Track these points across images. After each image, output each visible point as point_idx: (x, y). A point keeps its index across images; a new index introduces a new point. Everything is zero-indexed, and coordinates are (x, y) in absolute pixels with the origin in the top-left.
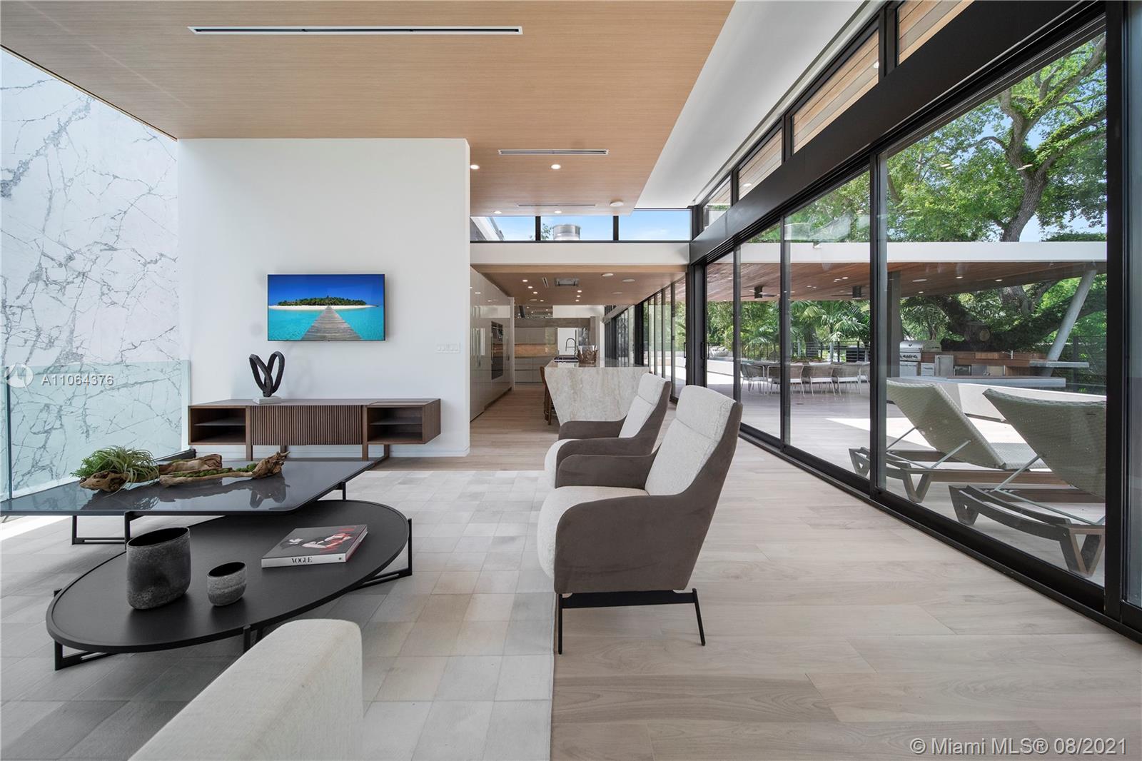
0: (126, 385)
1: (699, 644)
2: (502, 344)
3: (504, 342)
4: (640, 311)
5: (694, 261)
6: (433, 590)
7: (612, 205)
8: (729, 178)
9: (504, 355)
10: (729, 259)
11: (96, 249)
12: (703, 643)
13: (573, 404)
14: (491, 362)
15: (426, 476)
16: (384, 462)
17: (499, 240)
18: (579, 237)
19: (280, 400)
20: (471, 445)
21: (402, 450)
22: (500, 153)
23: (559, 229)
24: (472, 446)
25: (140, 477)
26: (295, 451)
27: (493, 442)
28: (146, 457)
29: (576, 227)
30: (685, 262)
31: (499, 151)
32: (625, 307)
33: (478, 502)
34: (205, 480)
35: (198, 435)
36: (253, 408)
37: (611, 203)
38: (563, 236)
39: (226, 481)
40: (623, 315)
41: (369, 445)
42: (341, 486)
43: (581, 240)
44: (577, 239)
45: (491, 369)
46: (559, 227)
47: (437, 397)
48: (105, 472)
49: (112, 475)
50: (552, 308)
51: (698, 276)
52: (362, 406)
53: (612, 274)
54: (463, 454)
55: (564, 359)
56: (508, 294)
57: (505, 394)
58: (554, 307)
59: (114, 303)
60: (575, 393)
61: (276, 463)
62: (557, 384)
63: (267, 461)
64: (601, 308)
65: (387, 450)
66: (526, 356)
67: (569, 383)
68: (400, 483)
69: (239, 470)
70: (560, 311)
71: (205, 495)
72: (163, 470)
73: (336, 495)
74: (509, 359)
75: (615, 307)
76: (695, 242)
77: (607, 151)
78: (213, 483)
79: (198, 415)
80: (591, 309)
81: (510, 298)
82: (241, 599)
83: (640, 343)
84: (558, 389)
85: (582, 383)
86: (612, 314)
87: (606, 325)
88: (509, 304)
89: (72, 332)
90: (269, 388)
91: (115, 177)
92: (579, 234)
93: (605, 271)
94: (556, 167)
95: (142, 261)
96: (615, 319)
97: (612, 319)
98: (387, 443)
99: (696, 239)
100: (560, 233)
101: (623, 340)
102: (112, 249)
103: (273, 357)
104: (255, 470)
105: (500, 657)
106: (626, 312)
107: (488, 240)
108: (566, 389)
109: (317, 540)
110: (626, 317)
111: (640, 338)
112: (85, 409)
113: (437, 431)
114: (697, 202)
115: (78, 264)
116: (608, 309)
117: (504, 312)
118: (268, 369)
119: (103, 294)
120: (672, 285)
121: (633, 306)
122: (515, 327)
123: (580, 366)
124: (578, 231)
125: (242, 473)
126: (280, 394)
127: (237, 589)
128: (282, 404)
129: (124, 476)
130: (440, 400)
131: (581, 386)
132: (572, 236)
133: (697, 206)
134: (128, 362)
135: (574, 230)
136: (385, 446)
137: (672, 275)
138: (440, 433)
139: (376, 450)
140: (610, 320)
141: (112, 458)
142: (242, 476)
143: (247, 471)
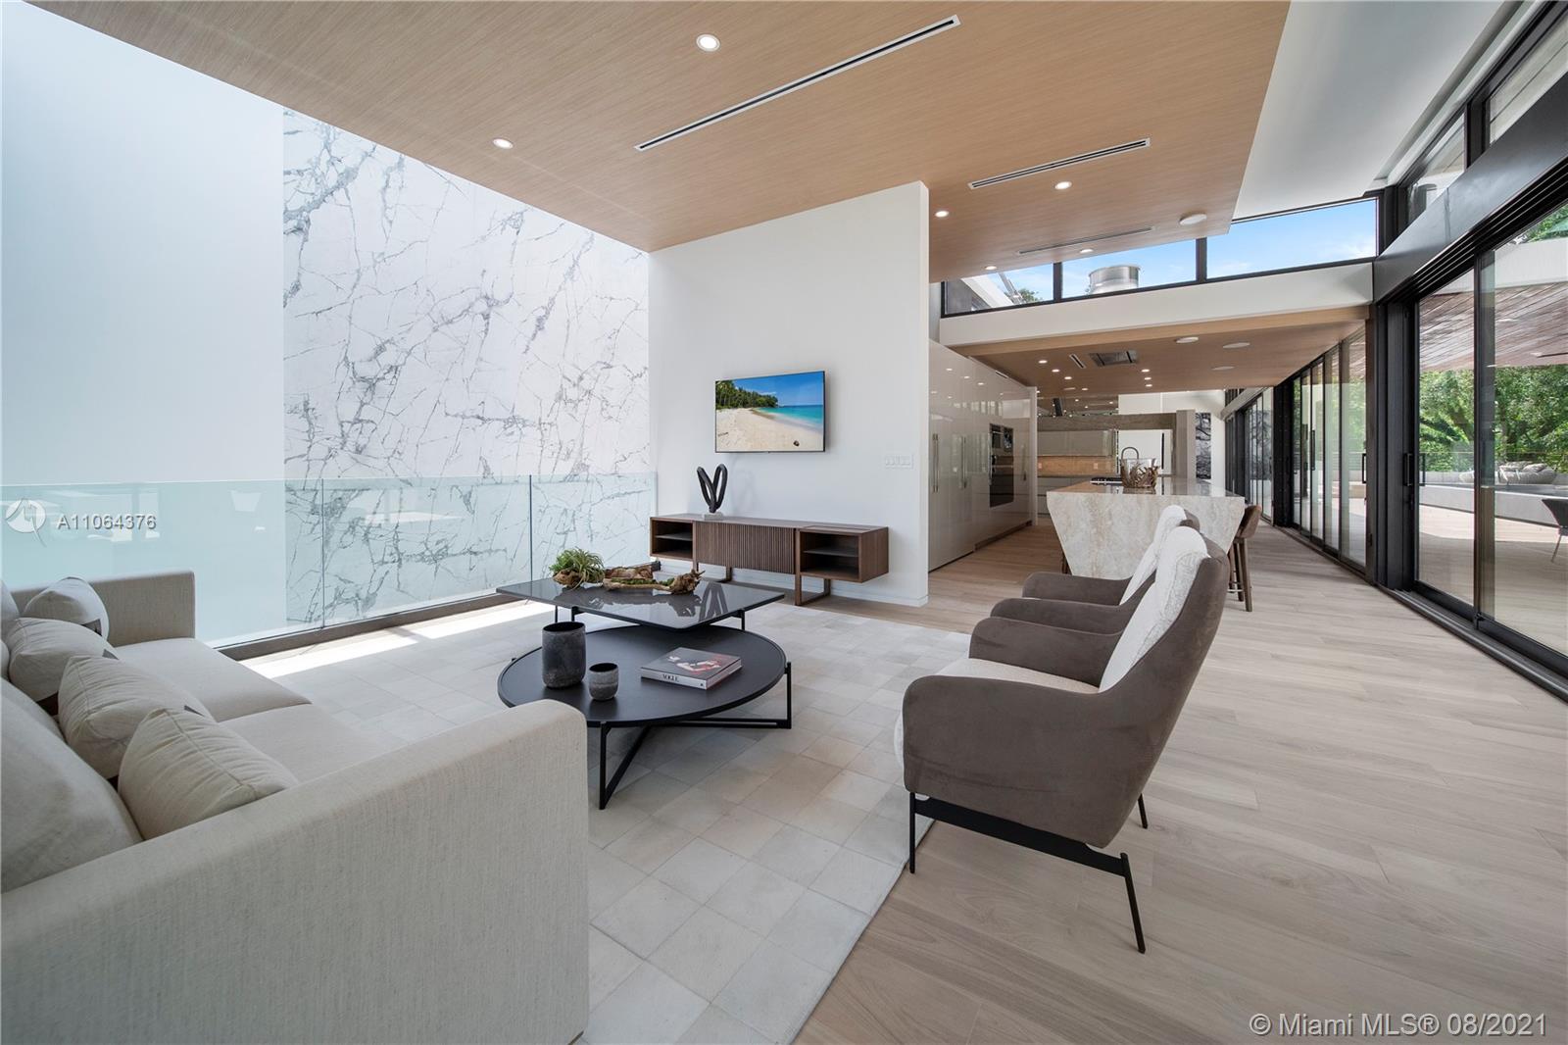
0: (618, 495)
1: (1132, 947)
2: (1012, 457)
3: (1016, 453)
4: (1285, 397)
5: (1381, 297)
6: (804, 751)
7: (1181, 223)
8: (1462, 120)
9: (1017, 472)
10: (1465, 282)
11: (598, 367)
12: (1141, 948)
13: (1097, 550)
14: (989, 482)
15: (858, 623)
16: (824, 599)
17: (1013, 304)
18: (1137, 284)
19: (722, 517)
20: (929, 593)
21: (844, 588)
22: (972, 187)
23: (1100, 275)
24: (931, 594)
25: (592, 579)
26: (740, 574)
27: (965, 594)
28: (598, 561)
29: (1131, 268)
30: (1362, 299)
31: (970, 185)
32: (1257, 390)
33: (906, 666)
34: (634, 588)
35: (659, 547)
36: (698, 523)
37: (1181, 220)
38: (1107, 285)
39: (655, 592)
40: (1254, 407)
41: (803, 577)
42: (740, 614)
43: (1140, 287)
44: (1133, 287)
45: (989, 492)
46: (1101, 272)
47: (883, 525)
48: (568, 570)
49: (573, 573)
50: (1117, 398)
51: (1395, 326)
52: (795, 529)
53: (1196, 338)
54: (916, 604)
55: (1109, 479)
56: (1026, 383)
57: (1019, 529)
58: (1120, 396)
59: (610, 417)
60: (1099, 533)
61: (691, 581)
62: (1069, 517)
63: (682, 578)
64: (1218, 395)
65: (828, 585)
66: (1059, 474)
67: (1089, 517)
68: (827, 627)
69: (661, 583)
70: (1130, 404)
71: (635, 603)
72: (609, 573)
73: (733, 623)
74: (1025, 479)
75: (1241, 390)
76: (1383, 258)
77: (1148, 142)
78: (644, 593)
79: (660, 527)
80: (1198, 397)
81: (1029, 388)
82: (613, 699)
83: (1286, 454)
84: (1070, 525)
85: (1111, 519)
86: (1238, 403)
87: (1228, 424)
88: (1028, 396)
89: (582, 445)
90: (715, 505)
91: (611, 299)
92: (1137, 278)
93: (1181, 335)
94: (1063, 186)
95: (631, 376)
96: (1243, 412)
97: (1237, 412)
98: (828, 577)
99: (1386, 253)
100: (1101, 282)
101: (1260, 449)
102: (609, 367)
103: (719, 470)
104: (673, 585)
105: (838, 847)
106: (1260, 400)
107: (993, 307)
108: (1083, 526)
109: (690, 662)
110: (1260, 409)
111: (1286, 445)
112: (590, 515)
113: (884, 569)
114: (1394, 178)
115: (586, 384)
116: (1230, 396)
117: (1020, 408)
118: (714, 487)
119: (603, 409)
120: (1342, 346)
121: (1271, 389)
122: (1038, 430)
123: (1124, 492)
124: (1134, 273)
125: (663, 587)
126: (724, 510)
127: (608, 688)
128: (724, 522)
129: (580, 575)
130: (887, 529)
131: (1110, 523)
132: (1122, 283)
133: (1393, 187)
134: (620, 473)
135: (1126, 273)
136: (825, 580)
137: (1341, 325)
138: (887, 572)
139: (813, 584)
140: (1233, 416)
141: (572, 558)
142: (662, 589)
143: (667, 585)
